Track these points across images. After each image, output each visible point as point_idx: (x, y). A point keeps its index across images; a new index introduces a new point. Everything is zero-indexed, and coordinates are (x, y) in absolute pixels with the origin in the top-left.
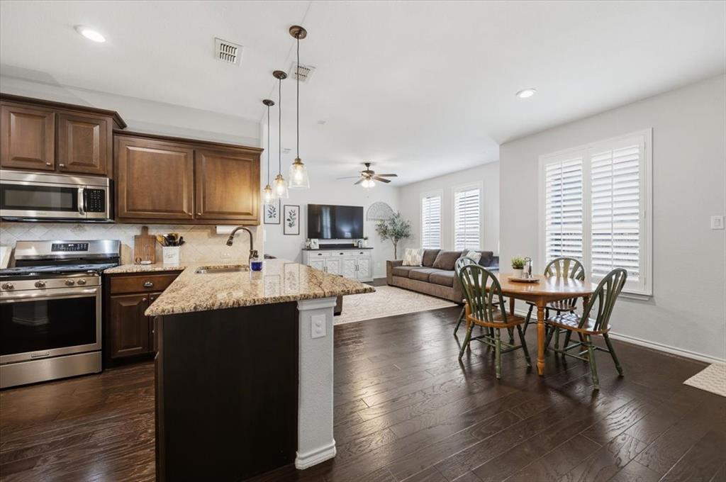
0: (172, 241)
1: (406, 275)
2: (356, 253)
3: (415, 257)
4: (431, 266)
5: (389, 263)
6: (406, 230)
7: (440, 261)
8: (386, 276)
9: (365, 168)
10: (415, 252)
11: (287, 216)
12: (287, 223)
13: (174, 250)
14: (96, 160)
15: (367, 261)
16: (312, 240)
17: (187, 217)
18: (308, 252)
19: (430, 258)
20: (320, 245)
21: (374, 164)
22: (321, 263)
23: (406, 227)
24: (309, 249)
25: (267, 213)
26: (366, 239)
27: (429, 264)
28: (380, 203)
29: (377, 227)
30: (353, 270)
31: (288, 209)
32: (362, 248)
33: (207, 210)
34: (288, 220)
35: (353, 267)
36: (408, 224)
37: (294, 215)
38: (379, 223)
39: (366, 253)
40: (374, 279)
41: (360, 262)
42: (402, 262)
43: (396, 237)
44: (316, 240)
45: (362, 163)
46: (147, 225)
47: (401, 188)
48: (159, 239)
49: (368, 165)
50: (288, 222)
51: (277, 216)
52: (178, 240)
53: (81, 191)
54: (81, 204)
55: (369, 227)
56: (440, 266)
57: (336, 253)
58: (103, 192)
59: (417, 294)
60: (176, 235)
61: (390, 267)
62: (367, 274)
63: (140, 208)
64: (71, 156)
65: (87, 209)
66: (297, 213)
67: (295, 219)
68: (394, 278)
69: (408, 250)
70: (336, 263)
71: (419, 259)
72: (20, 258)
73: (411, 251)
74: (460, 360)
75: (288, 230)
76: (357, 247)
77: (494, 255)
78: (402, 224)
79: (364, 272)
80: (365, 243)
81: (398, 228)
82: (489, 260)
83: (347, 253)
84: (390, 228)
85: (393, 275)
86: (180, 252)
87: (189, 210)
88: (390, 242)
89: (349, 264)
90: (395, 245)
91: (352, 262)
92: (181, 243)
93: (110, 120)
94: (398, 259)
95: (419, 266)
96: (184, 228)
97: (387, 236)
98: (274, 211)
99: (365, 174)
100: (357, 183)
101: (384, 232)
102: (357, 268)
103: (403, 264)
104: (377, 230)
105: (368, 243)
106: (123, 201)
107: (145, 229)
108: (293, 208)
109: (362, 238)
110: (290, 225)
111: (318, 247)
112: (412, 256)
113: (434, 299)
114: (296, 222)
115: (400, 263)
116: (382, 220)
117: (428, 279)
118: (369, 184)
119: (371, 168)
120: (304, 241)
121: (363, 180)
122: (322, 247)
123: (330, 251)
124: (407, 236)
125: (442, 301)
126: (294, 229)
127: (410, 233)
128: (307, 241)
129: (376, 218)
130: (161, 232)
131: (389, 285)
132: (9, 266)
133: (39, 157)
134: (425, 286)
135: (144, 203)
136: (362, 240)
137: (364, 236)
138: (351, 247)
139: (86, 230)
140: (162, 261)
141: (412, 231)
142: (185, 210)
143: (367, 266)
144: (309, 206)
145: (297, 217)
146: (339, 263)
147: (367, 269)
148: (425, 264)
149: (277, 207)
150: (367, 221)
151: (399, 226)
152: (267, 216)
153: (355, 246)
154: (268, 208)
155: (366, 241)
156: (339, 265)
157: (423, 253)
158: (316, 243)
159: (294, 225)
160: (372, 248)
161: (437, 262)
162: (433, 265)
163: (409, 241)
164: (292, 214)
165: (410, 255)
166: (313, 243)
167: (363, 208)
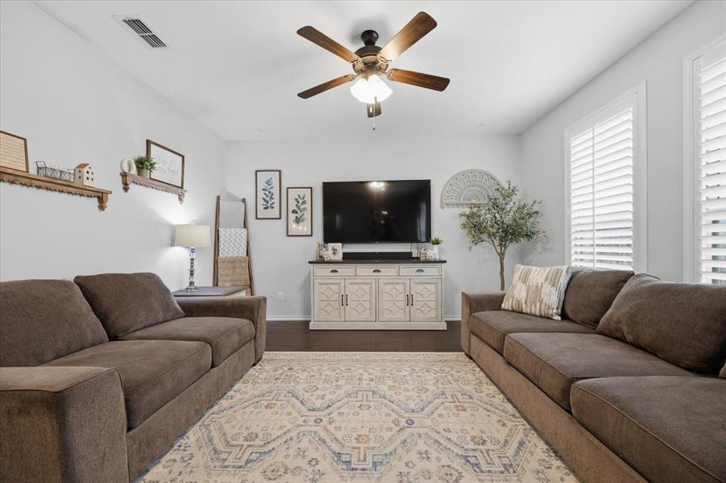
1: (498, 345)
2: (407, 270)
3: (538, 289)
4: (592, 327)
5: (468, 298)
10: (538, 275)
11: (292, 206)
12: (292, 217)
15: (432, 288)
16: (331, 245)
18: (319, 266)
19: (585, 299)
20: (345, 254)
22: (335, 288)
23: (530, 215)
24: (320, 261)
25: (261, 202)
26: (437, 242)
27: (587, 314)
28: (472, 171)
29: (464, 219)
30: (402, 304)
31: (293, 194)
32: (424, 261)
34: (294, 212)
35: (402, 297)
36: (535, 208)
37: (304, 203)
38: (468, 211)
39: (430, 270)
41: (416, 290)
42: (501, 299)
43: (503, 239)
44: (338, 246)
47: (520, 138)
50: (294, 215)
51: (276, 206)
55: (445, 219)
56: (630, 338)
57: (365, 270)
62: (433, 314)
66: (308, 199)
67: (305, 209)
68: (474, 340)
69: (519, 270)
70: (366, 288)
71: (551, 299)
73: (528, 272)
75: (294, 227)
76: (417, 260)
78: (519, 211)
79: (426, 309)
80: (433, 252)
81: (508, 219)
83: (389, 270)
85: (473, 333)
88: (487, 250)
89: (394, 293)
90: (502, 255)
91: (400, 287)
97: (484, 236)
98: (271, 198)
101: (475, 228)
102: (410, 300)
103: (503, 306)
104: (462, 225)
105: (441, 251)
108: (302, 192)
109: (429, 240)
110: (298, 220)
111: (339, 257)
114: (307, 215)
115: (497, 302)
116: (475, 205)
120: (318, 247)
122: (349, 258)
123: (356, 265)
124: (528, 236)
126: (303, 228)
127: (539, 227)
128: (321, 247)
129: (462, 202)
136: (429, 245)
137: (433, 238)
138: (406, 258)
141: (542, 224)
143: (433, 297)
144: (324, 183)
145: (308, 205)
146: (371, 288)
147: (433, 305)
148: (570, 314)
149: (275, 191)
150: (442, 208)
151: (512, 214)
152: (260, 208)
153: (413, 256)
154: (261, 194)
155: (436, 246)
156: (370, 293)
157: (563, 281)
158: (338, 250)
159: (303, 220)
160: (445, 262)
161: (619, 322)
162: (598, 323)
163: (539, 246)
164: (301, 201)
165: (524, 282)
166: (330, 251)
167: (429, 181)
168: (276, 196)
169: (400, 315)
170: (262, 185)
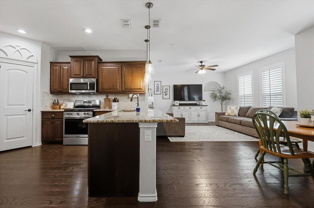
0: (115, 101)
1: (227, 120)
2: (198, 108)
4: (244, 116)
5: (217, 113)
6: (229, 96)
7: (251, 113)
8: (214, 121)
9: (200, 64)
10: (233, 108)
11: (164, 91)
12: (164, 94)
13: (116, 104)
14: (93, 73)
15: (204, 112)
16: (176, 101)
17: (119, 91)
18: (173, 107)
19: (243, 112)
20: (179, 104)
21: (205, 61)
22: (179, 112)
23: (229, 94)
24: (174, 105)
25: (155, 90)
26: (204, 101)
28: (212, 82)
29: (211, 95)
30: (196, 117)
31: (165, 88)
32: (201, 106)
33: (125, 88)
34: (165, 92)
35: (197, 115)
36: (230, 92)
38: (212, 92)
39: (204, 108)
40: (209, 122)
41: (201, 113)
43: (222, 100)
44: (178, 101)
45: (198, 62)
46: (108, 95)
47: (225, 73)
48: (111, 100)
49: (201, 62)
50: (165, 93)
51: (160, 91)
52: (117, 100)
53: (89, 83)
54: (89, 88)
55: (206, 94)
56: (250, 117)
57: (187, 108)
58: (94, 83)
59: (233, 132)
60: (117, 98)
61: (217, 116)
62: (205, 119)
63: (105, 88)
64: (87, 72)
65: (90, 89)
66: (168, 89)
67: (168, 92)
68: (220, 122)
69: (228, 107)
70: (187, 112)
71: (236, 112)
72: (76, 105)
73: (231, 107)
74: (254, 174)
75: (165, 97)
76: (199, 105)
77: (295, 110)
78: (226, 93)
79: (203, 118)
80: (203, 103)
81: (223, 95)
82: (291, 114)
83: (193, 108)
84: (218, 95)
85: (219, 120)
86: (118, 105)
87: (120, 89)
88: (218, 103)
89: (195, 114)
90: (222, 104)
91: (196, 112)
92: (118, 101)
93: (97, 59)
94: (224, 111)
95: (236, 116)
96: (119, 96)
97: (217, 99)
98: (159, 89)
99: (200, 67)
100: (196, 73)
101: (214, 97)
102: (199, 116)
103: (225, 114)
104: (210, 96)
105: (205, 103)
106: (100, 87)
107: (107, 96)
108: (167, 87)
109: (202, 100)
110: (166, 95)
111: (178, 105)
112: (232, 110)
113: (245, 136)
114: (168, 93)
115: (224, 114)
116: (213, 91)
117: (241, 123)
118: (202, 72)
119: (203, 64)
120: (172, 102)
121: (199, 70)
122: (180, 105)
123: (184, 107)
124: (229, 99)
125: (250, 137)
126: (167, 97)
127: (231, 97)
128: (173, 102)
129: (210, 90)
130: (112, 97)
131: (217, 125)
132: (74, 108)
133: (79, 74)
134: (239, 127)
135: (106, 86)
136: (202, 101)
137: (203, 99)
138: (196, 105)
139: (91, 97)
140: (112, 108)
141: (232, 96)
142: (118, 88)
143: (204, 115)
144: (174, 85)
145: (168, 91)
146: (189, 113)
147: (204, 117)
148: (240, 115)
149: (160, 87)
150: (205, 91)
151: (224, 94)
152: (155, 91)
153: (198, 104)
154: (156, 88)
155: (204, 102)
156: (189, 114)
157: (239, 108)
158: (177, 103)
159: (167, 95)
160: (207, 106)
161: (249, 114)
162: (245, 116)
163: (231, 102)
164: (167, 89)
165: (230, 109)
166: (176, 103)
167: (202, 85)
168: (160, 88)
169: (196, 119)
170: (156, 85)
